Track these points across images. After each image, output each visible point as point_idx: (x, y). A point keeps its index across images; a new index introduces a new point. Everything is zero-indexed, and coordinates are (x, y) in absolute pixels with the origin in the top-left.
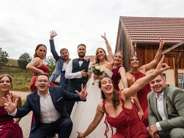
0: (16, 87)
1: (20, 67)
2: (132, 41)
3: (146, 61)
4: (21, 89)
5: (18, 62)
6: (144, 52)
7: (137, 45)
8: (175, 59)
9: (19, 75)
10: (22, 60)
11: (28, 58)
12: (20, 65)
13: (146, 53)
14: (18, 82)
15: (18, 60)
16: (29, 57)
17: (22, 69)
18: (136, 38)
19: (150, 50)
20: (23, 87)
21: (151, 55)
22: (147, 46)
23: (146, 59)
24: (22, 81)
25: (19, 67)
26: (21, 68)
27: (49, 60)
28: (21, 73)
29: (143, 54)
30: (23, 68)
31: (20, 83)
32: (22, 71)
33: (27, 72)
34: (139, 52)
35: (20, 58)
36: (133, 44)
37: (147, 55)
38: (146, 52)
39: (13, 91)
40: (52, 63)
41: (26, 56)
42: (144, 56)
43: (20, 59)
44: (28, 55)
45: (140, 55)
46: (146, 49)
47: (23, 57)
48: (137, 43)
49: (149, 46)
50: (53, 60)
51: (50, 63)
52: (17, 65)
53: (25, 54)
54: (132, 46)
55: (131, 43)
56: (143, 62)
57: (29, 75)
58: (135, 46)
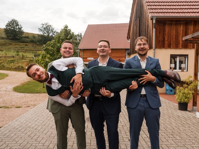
0: (8, 66)
1: (8, 38)
2: (150, 15)
3: (166, 39)
4: (15, 68)
5: (5, 32)
6: (165, 29)
7: (156, 21)
8: (197, 45)
9: (7, 48)
10: (10, 29)
11: (16, 26)
12: (7, 36)
13: (167, 30)
14: (10, 59)
15: (4, 29)
16: (18, 25)
17: (10, 41)
18: (156, 11)
19: (172, 26)
20: (17, 65)
21: (173, 33)
22: (169, 21)
23: (166, 38)
24: (14, 58)
25: (6, 39)
26: (10, 39)
27: (44, 28)
28: (11, 46)
29: (163, 30)
30: (12, 39)
31: (12, 60)
32: (11, 43)
33: (17, 45)
34: (158, 28)
35: (7, 26)
36: (152, 19)
37: (168, 32)
38: (167, 28)
39: (5, 70)
40: (48, 32)
41: (14, 23)
42: (164, 34)
43: (7, 28)
44: (17, 22)
45: (160, 32)
46: (168, 25)
47: (10, 26)
48: (157, 18)
49: (171, 21)
50: (49, 29)
51: (46, 32)
52: (4, 35)
53: (12, 20)
54: (150, 21)
55: (150, 18)
56: (163, 41)
57: (20, 49)
58: (154, 22)
